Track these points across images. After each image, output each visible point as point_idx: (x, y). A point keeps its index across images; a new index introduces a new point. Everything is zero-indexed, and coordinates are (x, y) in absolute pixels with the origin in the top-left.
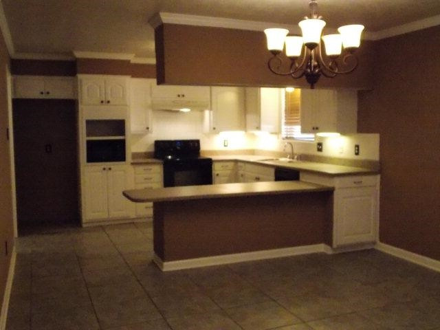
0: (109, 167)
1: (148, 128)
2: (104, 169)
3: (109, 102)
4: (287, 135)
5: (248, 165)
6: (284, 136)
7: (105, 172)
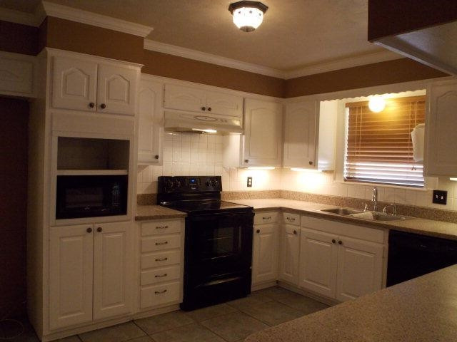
0: (97, 226)
1: (157, 157)
2: (89, 230)
3: (103, 106)
4: (349, 174)
5: (304, 218)
6: (345, 176)
7: (91, 235)
